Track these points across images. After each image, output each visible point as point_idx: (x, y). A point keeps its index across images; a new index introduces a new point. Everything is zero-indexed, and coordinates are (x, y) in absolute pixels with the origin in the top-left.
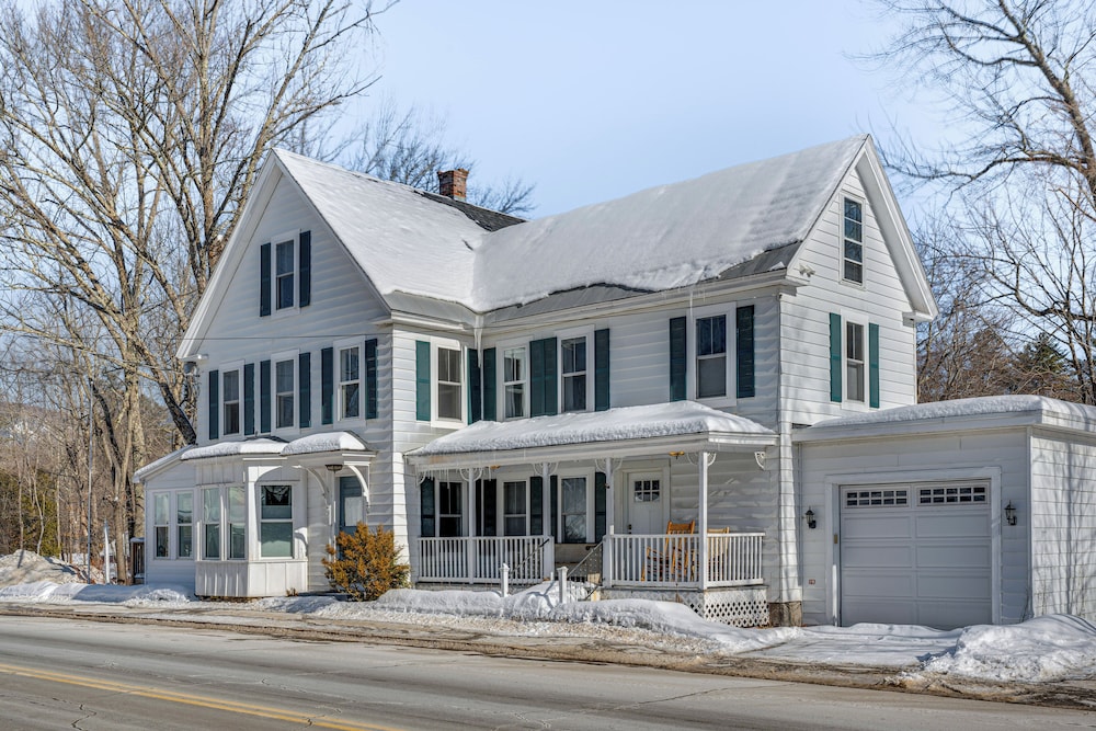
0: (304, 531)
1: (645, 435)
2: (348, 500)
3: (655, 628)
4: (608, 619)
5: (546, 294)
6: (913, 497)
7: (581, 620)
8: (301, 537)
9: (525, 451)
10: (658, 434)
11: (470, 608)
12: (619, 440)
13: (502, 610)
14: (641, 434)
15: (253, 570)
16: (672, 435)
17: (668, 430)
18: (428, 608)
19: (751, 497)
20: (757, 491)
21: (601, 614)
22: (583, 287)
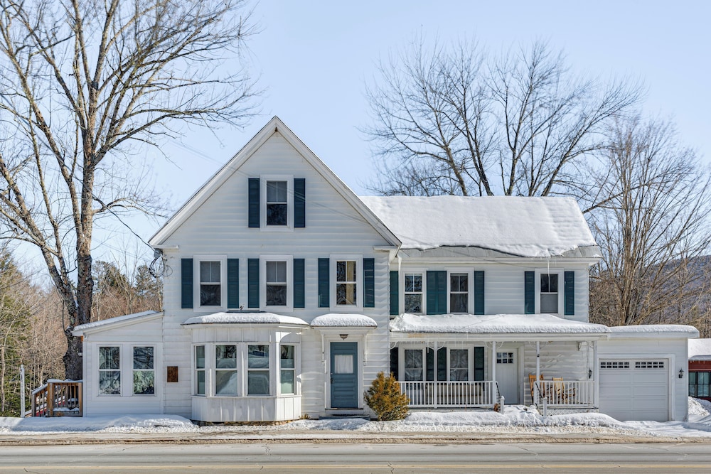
0: (300, 376)
1: (572, 331)
2: (336, 357)
3: (610, 426)
4: (582, 423)
5: (437, 246)
6: (632, 365)
7: (565, 424)
8: (300, 380)
9: (491, 335)
10: (581, 331)
11: (485, 421)
12: (556, 333)
13: (510, 422)
14: (570, 331)
15: (279, 402)
16: (590, 333)
17: (587, 330)
18: (452, 422)
19: (572, 363)
20: (575, 361)
21: (577, 420)
22: (464, 246)
